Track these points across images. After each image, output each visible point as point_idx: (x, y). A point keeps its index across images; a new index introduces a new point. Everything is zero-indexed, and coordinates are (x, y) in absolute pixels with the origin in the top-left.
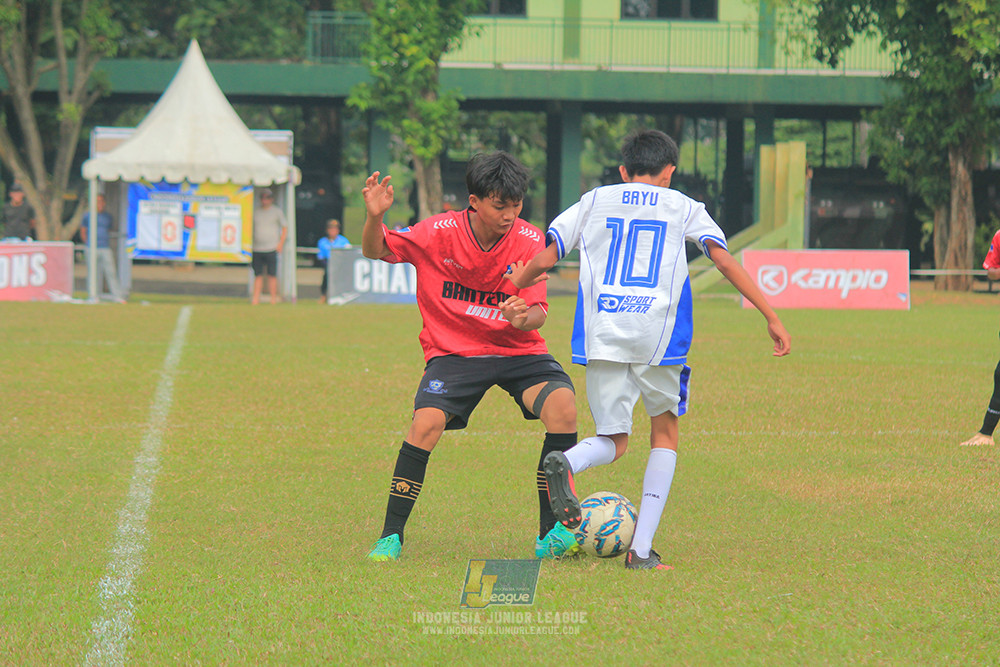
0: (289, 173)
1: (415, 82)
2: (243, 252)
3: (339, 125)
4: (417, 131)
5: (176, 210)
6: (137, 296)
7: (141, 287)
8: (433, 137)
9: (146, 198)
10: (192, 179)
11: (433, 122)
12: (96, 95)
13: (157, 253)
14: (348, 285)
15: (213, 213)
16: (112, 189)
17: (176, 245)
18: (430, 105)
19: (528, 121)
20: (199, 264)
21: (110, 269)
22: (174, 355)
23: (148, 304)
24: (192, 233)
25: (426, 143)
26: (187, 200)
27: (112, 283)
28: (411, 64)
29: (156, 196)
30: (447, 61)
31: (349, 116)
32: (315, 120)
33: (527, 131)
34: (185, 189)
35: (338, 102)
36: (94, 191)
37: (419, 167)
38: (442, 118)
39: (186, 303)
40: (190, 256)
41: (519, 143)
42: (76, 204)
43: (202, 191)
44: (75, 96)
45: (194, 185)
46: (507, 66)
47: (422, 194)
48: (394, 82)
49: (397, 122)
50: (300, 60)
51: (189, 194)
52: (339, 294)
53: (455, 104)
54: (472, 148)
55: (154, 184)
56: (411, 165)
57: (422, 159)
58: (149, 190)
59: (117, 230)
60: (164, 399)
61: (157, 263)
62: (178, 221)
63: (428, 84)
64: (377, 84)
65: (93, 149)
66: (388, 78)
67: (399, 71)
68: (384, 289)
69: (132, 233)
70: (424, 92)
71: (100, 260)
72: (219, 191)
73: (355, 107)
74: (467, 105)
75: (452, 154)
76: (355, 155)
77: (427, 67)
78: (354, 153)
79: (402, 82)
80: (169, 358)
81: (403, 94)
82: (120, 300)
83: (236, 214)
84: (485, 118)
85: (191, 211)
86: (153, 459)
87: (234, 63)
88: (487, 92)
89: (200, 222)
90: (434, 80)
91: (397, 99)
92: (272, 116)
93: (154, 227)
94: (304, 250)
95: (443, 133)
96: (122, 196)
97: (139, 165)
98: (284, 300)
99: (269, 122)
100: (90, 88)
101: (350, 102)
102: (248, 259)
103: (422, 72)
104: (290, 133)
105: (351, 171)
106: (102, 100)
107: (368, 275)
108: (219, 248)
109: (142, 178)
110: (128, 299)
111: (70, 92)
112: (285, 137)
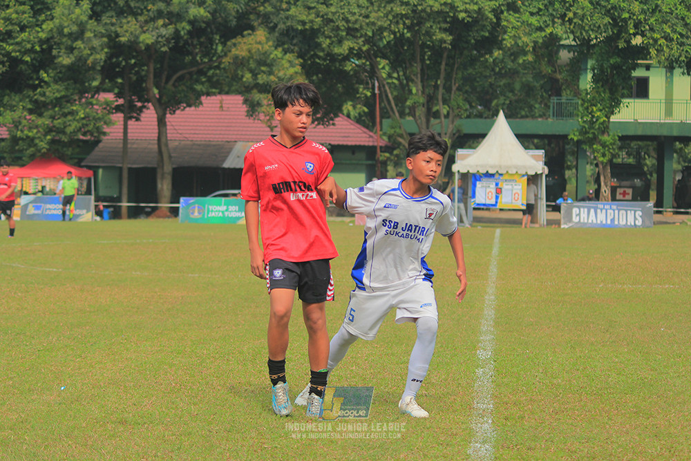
0: (543, 169)
1: (599, 128)
2: (522, 205)
3: (564, 147)
4: (600, 150)
5: (493, 186)
6: (475, 224)
7: (477, 220)
8: (607, 152)
9: (480, 180)
10: (500, 172)
11: (607, 146)
12: (457, 135)
13: (484, 205)
14: (570, 219)
15: (510, 187)
16: (465, 176)
17: (493, 202)
18: (605, 138)
19: (649, 145)
20: (501, 210)
21: (463, 212)
22: (495, 250)
23: (479, 227)
24: (500, 196)
25: (604, 155)
26: (497, 181)
27: (465, 219)
28: (597, 120)
29: (484, 179)
30: (613, 119)
31: (568, 144)
32: (553, 145)
33: (648, 150)
34: (497, 176)
35: (564, 137)
36: (457, 177)
37: (601, 167)
38: (611, 144)
39: (497, 227)
40: (499, 206)
41: (644, 155)
42: (448, 183)
43: (505, 177)
44: (448, 135)
45: (501, 175)
46: (639, 121)
47: (602, 178)
48: (590, 128)
49: (591, 147)
50: (547, 119)
51: (499, 178)
52: (565, 223)
53: (617, 138)
54: (624, 158)
55: (483, 174)
56: (597, 165)
57: (602, 163)
58: (481, 177)
59: (467, 195)
60: (493, 271)
61: (483, 209)
62: (494, 191)
63: (605, 129)
64: (582, 129)
65: (456, 159)
66: (587, 126)
67: (592, 123)
68: (586, 221)
69: (474, 196)
70: (603, 133)
71: (458, 208)
72: (512, 177)
73: (572, 139)
74: (622, 138)
75: (614, 160)
76: (570, 161)
77: (604, 121)
78: (570, 160)
79: (593, 128)
80: (493, 252)
81: (594, 133)
82: (467, 225)
83: (520, 187)
84: (629, 145)
85: (500, 186)
86: (493, 297)
87: (518, 120)
88: (631, 133)
89: (503, 190)
90: (608, 127)
91: (591, 136)
92: (533, 143)
93: (483, 193)
94: (549, 203)
95: (611, 151)
96: (469, 180)
97: (477, 166)
98: (541, 226)
99: (532, 146)
100: (454, 132)
101: (569, 137)
102: (524, 208)
103: (602, 123)
104: (543, 151)
105: (569, 168)
106: (459, 137)
107: (579, 215)
108: (512, 203)
109: (478, 171)
110: (471, 225)
111: (446, 134)
112: (541, 152)
